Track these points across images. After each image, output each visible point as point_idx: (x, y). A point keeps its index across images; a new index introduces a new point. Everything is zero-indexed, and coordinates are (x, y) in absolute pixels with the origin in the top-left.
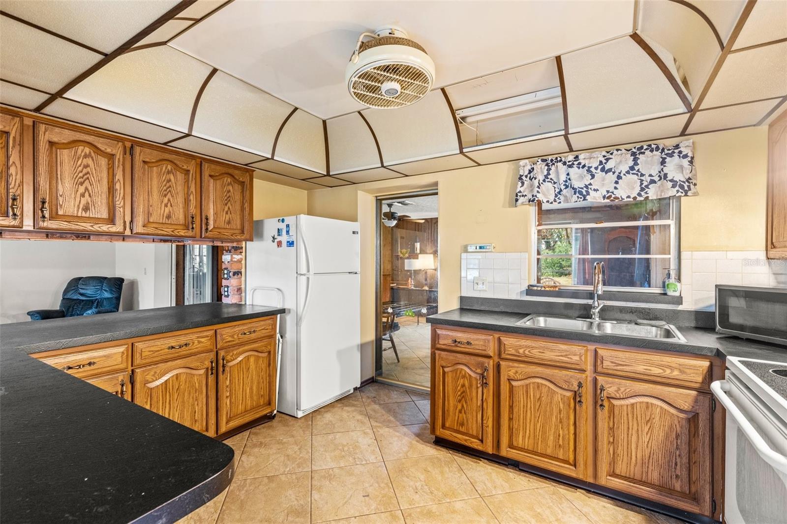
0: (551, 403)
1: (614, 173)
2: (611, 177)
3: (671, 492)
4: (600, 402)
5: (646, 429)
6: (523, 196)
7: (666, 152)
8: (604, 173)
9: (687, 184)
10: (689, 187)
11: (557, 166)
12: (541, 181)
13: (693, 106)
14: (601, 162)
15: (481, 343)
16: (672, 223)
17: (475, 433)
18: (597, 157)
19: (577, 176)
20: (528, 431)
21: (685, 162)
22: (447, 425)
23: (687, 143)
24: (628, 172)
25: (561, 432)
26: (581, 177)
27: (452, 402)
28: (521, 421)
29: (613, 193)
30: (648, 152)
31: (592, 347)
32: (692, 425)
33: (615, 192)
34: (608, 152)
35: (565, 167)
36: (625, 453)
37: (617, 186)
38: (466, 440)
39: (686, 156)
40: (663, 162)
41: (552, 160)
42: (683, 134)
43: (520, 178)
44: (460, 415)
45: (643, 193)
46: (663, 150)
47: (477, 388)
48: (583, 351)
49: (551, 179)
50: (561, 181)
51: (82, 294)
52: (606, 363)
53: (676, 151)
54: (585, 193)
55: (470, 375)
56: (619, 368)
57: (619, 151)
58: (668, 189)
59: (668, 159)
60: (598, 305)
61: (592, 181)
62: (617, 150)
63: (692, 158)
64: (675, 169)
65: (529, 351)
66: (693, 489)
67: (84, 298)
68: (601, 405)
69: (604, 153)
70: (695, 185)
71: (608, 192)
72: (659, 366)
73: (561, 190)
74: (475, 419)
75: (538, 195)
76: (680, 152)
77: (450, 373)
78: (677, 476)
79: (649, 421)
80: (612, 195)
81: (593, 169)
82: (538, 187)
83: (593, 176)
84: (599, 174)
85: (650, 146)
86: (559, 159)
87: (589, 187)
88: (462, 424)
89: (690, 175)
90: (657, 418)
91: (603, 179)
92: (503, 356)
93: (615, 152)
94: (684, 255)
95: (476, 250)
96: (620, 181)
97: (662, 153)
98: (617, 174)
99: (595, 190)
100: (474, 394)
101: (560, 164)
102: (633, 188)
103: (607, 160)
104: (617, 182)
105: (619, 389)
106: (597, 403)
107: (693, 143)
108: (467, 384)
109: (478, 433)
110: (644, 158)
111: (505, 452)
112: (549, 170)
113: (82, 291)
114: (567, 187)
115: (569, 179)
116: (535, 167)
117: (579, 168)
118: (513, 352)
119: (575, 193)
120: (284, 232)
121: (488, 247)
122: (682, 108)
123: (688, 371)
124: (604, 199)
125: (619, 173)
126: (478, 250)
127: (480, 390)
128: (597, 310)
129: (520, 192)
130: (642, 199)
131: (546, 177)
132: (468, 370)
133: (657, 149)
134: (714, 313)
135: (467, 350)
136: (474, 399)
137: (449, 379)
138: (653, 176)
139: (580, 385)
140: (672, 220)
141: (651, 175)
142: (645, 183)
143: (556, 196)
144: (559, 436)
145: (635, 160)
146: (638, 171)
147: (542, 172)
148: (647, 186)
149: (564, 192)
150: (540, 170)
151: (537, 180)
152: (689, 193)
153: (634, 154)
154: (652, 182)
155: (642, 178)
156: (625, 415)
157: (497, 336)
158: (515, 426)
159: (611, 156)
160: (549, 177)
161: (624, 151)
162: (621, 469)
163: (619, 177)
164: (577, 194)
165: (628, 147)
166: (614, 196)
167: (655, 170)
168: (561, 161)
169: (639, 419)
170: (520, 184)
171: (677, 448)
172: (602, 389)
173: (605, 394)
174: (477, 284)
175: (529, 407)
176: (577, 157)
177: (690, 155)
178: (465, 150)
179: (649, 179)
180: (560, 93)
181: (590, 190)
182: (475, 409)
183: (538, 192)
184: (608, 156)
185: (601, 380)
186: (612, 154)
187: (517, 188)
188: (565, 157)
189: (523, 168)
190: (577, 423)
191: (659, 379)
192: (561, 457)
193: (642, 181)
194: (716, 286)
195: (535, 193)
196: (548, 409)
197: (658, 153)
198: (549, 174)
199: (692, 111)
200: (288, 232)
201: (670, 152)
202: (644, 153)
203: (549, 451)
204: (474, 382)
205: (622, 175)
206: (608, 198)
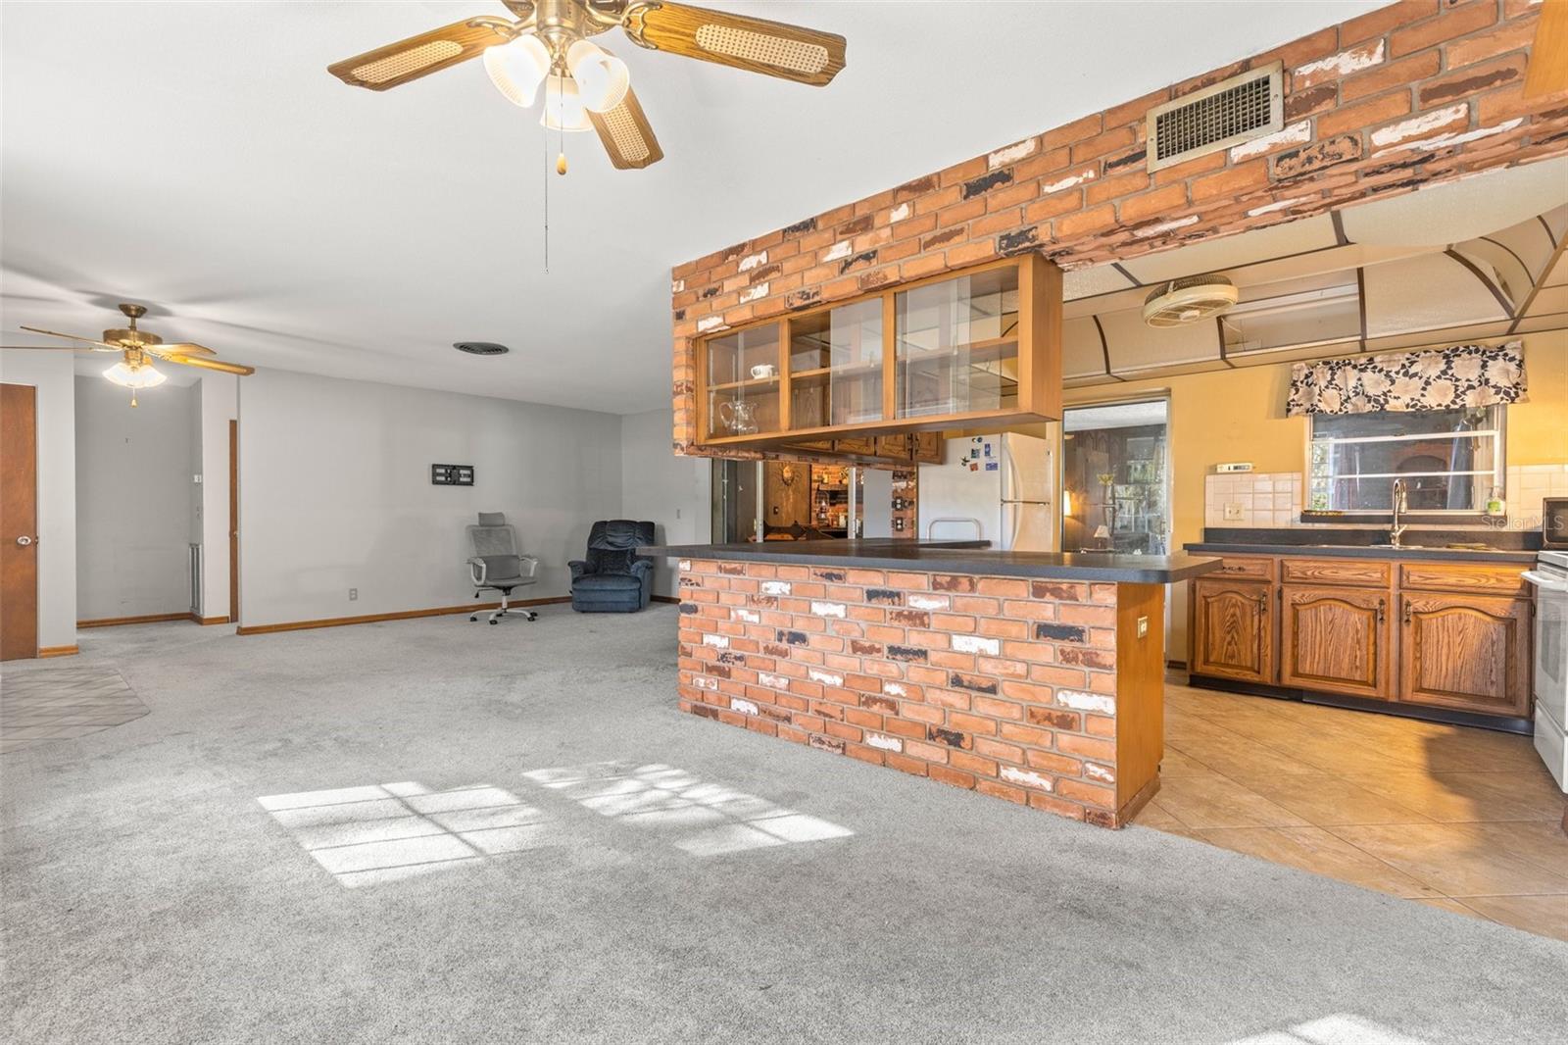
0: (1346, 624)
1: (1421, 378)
2: (1418, 383)
3: (1485, 699)
4: (1405, 618)
5: (1459, 639)
6: (1297, 405)
7: (1488, 354)
8: (1408, 378)
9: (1514, 389)
10: (1517, 394)
11: (1344, 369)
12: (1323, 388)
13: (1516, 315)
14: (1403, 366)
15: (1258, 567)
16: (1496, 434)
17: (1249, 664)
18: (1399, 360)
19: (1371, 382)
20: (1317, 656)
21: (1512, 366)
22: (1212, 659)
23: (1514, 344)
24: (1439, 377)
25: (1358, 653)
26: (1378, 383)
27: (1217, 634)
28: (1309, 646)
29: (1419, 401)
30: (1465, 355)
31: (1395, 564)
32: (1510, 632)
33: (1422, 399)
34: (1412, 354)
35: (1356, 371)
36: (1434, 667)
37: (1424, 392)
38: (1237, 673)
39: (1512, 359)
40: (1484, 366)
41: (1337, 363)
42: (1511, 332)
43: (1294, 384)
44: (1229, 647)
45: (1458, 401)
46: (1484, 352)
47: (1253, 616)
48: (1385, 568)
49: (1336, 385)
50: (1350, 387)
51: (611, 544)
52: (1412, 578)
53: (1501, 353)
54: (1382, 402)
55: (1242, 603)
56: (1428, 581)
57: (1428, 354)
58: (1490, 396)
59: (1490, 363)
60: (1399, 530)
61: (1391, 388)
62: (1425, 352)
63: (1521, 361)
64: (1499, 373)
65: (1320, 573)
66: (1510, 694)
67: (612, 548)
68: (1408, 621)
69: (1408, 355)
70: (1525, 390)
71: (1412, 399)
72: (1473, 577)
73: (1349, 398)
74: (1249, 650)
75: (1320, 404)
76: (1506, 355)
77: (1216, 604)
78: (1492, 683)
79: (1461, 632)
80: (1418, 403)
81: (1393, 374)
82: (1320, 395)
83: (1393, 382)
84: (1401, 380)
85: (1467, 347)
86: (1347, 362)
87: (1389, 394)
88: (1232, 657)
89: (1519, 380)
90: (1471, 627)
91: (1407, 385)
92: (1286, 579)
93: (1423, 354)
94: (1510, 469)
95: (1229, 471)
96: (1428, 387)
97: (1482, 355)
98: (1424, 379)
99: (1395, 398)
100: (1248, 622)
101: (1349, 368)
102: (1446, 395)
103: (1412, 363)
104: (1424, 389)
105: (1428, 603)
106: (1403, 620)
107: (1523, 345)
108: (1238, 613)
109: (1253, 664)
110: (1460, 362)
111: (1288, 680)
112: (1333, 374)
113: (610, 539)
114: (1357, 394)
115: (1361, 385)
116: (1314, 370)
117: (1374, 372)
118: (1299, 575)
119: (1369, 401)
120: (982, 453)
121: (1246, 467)
122: (1504, 316)
123: (1506, 579)
124: (1407, 408)
125: (1427, 378)
126: (1232, 470)
127: (1256, 618)
128: (1398, 534)
129: (1293, 400)
130: (1457, 407)
131: (1330, 382)
132: (1240, 598)
133: (1477, 351)
134: (1542, 533)
135: (1238, 577)
136: (1249, 628)
137: (1214, 610)
138: (1471, 381)
139: (1382, 603)
140: (1497, 430)
141: (1468, 380)
142: (1461, 389)
143: (1342, 404)
144: (1356, 657)
145: (1449, 363)
146: (1452, 375)
147: (1324, 377)
148: (1463, 393)
149: (1354, 400)
150: (1322, 377)
151: (1318, 387)
152: (1517, 400)
153: (1446, 356)
154: (1471, 387)
155: (1457, 383)
156: (1435, 629)
157: (1277, 558)
158: (1301, 652)
159: (1416, 359)
160: (1334, 382)
161: (1433, 353)
162: (1429, 682)
163: (1427, 383)
164: (1372, 403)
165: (1440, 347)
166: (1421, 404)
167: (1474, 375)
168: (1349, 364)
169: (1450, 631)
170: (1293, 391)
171: (1492, 655)
172: (1408, 604)
173: (1411, 609)
174: (1230, 512)
175: (1318, 630)
176: (1371, 360)
177: (1518, 357)
178: (1227, 356)
179: (1466, 384)
180: (1357, 291)
181: (1389, 398)
182: (1250, 637)
183: (1320, 401)
184: (1414, 358)
185: (1407, 597)
186: (1418, 356)
187: (1289, 396)
188: (1355, 359)
189: (1297, 372)
190: (1378, 641)
191: (1474, 590)
192: (1358, 678)
193: (1457, 386)
194: (1544, 499)
195: (1315, 402)
196: (1342, 630)
197: (1478, 355)
198: (1333, 379)
199: (1516, 320)
200: (987, 453)
201: (1493, 354)
202: (1460, 355)
203: (1343, 675)
204: (1248, 610)
205: (1431, 380)
206: (1413, 406)
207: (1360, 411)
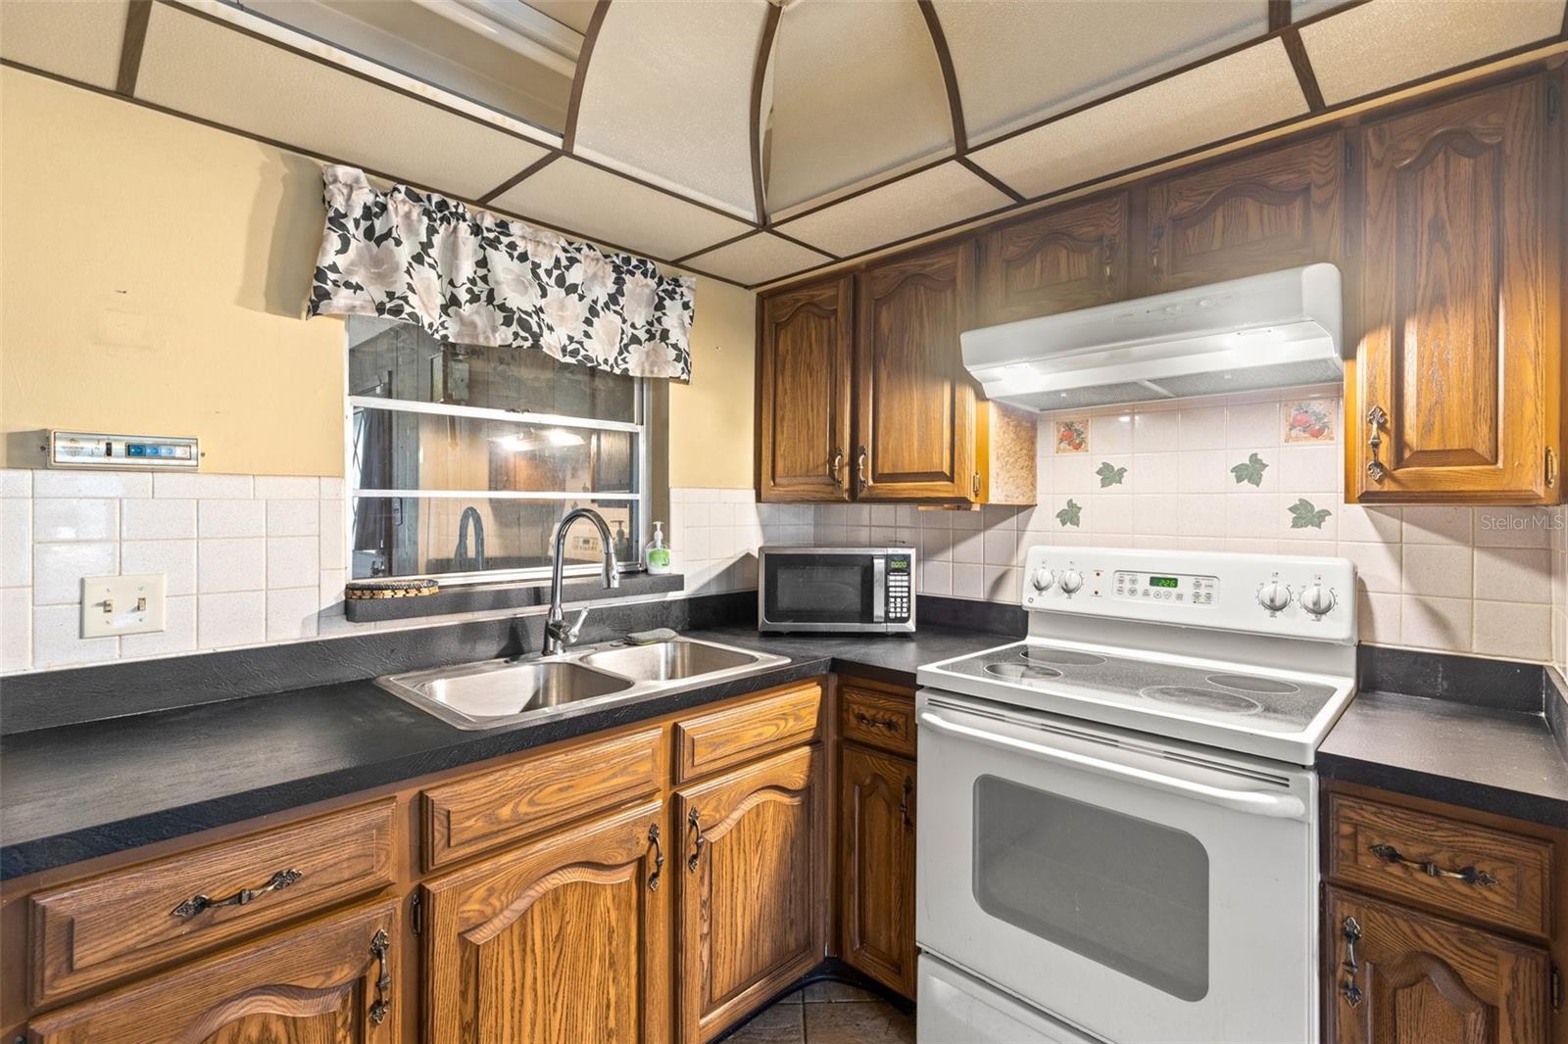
0: (588, 928)
1: (582, 297)
2: (577, 309)
5: (756, 862)
6: (347, 285)
7: (667, 283)
8: (563, 290)
10: (690, 365)
11: (455, 228)
12: (410, 257)
14: (558, 262)
16: (641, 430)
18: (551, 249)
19: (507, 277)
21: (686, 317)
23: (687, 280)
24: (607, 306)
26: (520, 284)
29: (581, 343)
30: (639, 275)
33: (587, 342)
34: (570, 244)
35: (477, 239)
37: (589, 330)
39: (686, 306)
40: (659, 306)
41: (442, 206)
43: (337, 222)
45: (619, 359)
46: (662, 277)
49: (436, 260)
50: (463, 279)
53: (677, 290)
54: (535, 329)
57: (592, 253)
58: (666, 362)
59: (670, 302)
61: (543, 304)
62: (588, 247)
65: (530, 802)
69: (565, 244)
71: (571, 339)
73: (456, 303)
76: (682, 295)
79: (759, 842)
80: (581, 349)
81: (541, 272)
82: (409, 272)
83: (543, 291)
84: (554, 291)
85: (641, 261)
86: (460, 211)
87: (540, 316)
89: (688, 345)
91: (563, 306)
92: (440, 859)
93: (585, 249)
94: (674, 494)
95: (112, 460)
96: (593, 321)
97: (659, 285)
98: (587, 301)
99: (550, 326)
101: (464, 227)
102: (611, 344)
103: (572, 261)
104: (588, 322)
107: (696, 287)
110: (633, 286)
112: (432, 231)
114: (476, 298)
115: (484, 280)
116: (386, 204)
117: (512, 256)
118: (479, 828)
119: (504, 322)
121: (179, 452)
124: (564, 356)
125: (593, 301)
126: (119, 458)
129: (335, 268)
130: (620, 371)
131: (424, 249)
132: (280, 1006)
133: (652, 273)
135: (273, 913)
138: (636, 328)
140: (640, 424)
141: (634, 325)
142: (625, 340)
144: (608, 1007)
145: (619, 283)
146: (621, 308)
147: (411, 230)
148: (627, 347)
149: (467, 309)
150: (406, 219)
151: (404, 249)
153: (616, 268)
154: (636, 339)
155: (623, 326)
156: (728, 856)
157: (410, 794)
159: (577, 256)
160: (431, 252)
161: (600, 255)
163: (593, 311)
164: (515, 327)
165: (606, 247)
166: (585, 353)
167: (640, 317)
168: (464, 218)
170: (334, 241)
174: (106, 606)
175: (528, 982)
176: (505, 228)
177: (692, 305)
179: (630, 332)
181: (543, 326)
183: (408, 288)
184: (573, 253)
186: (578, 251)
187: (321, 249)
188: (473, 213)
189: (345, 191)
193: (622, 331)
195: (398, 288)
196: (581, 952)
197: (654, 284)
198: (429, 243)
199: (762, 227)
201: (670, 288)
202: (632, 274)
205: (598, 307)
206: (574, 353)
207: (482, 341)
